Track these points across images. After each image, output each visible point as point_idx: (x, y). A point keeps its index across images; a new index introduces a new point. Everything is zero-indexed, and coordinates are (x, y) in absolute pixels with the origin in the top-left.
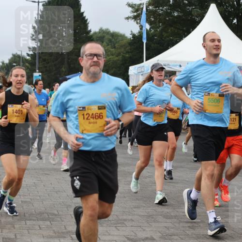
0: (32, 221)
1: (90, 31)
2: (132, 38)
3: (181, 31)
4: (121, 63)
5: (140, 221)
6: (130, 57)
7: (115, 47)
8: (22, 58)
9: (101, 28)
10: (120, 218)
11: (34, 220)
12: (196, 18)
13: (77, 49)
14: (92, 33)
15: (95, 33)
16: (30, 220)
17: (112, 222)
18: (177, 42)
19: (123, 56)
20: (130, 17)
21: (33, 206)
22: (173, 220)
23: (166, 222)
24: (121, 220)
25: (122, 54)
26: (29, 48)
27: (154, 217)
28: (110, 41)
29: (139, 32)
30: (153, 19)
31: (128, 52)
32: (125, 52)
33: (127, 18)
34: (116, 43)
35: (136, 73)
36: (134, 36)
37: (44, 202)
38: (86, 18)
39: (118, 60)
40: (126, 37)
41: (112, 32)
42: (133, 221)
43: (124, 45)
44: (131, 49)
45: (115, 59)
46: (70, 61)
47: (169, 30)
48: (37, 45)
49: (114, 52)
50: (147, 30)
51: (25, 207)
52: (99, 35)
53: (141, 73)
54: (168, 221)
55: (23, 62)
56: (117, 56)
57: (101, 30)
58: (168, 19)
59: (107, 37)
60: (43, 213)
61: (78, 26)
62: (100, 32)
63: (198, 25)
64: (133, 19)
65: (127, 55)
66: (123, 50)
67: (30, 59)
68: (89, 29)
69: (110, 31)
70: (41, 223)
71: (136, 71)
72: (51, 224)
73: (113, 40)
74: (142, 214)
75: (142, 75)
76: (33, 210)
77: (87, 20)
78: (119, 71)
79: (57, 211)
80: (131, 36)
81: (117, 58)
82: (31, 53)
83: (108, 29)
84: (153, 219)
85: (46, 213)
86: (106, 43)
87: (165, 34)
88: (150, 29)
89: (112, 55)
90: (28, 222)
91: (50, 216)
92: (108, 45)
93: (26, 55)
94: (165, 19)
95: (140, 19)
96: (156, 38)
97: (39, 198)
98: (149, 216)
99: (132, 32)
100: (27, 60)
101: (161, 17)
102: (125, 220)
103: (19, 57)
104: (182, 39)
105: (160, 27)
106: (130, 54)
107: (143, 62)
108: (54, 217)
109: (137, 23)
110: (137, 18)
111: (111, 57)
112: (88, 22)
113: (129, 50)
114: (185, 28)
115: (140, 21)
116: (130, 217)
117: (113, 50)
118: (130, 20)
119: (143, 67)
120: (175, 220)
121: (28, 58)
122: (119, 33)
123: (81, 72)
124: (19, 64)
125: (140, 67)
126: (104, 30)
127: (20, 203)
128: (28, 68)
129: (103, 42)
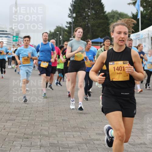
0: (69, 132)
1: (106, 12)
2: (132, 17)
5: (137, 132)
8: (63, 28)
11: (70, 132)
13: (97, 23)
14: (107, 13)
15: (109, 13)
16: (68, 131)
20: (131, 3)
21: (70, 123)
26: (67, 22)
29: (137, 13)
30: (145, 5)
33: (129, 4)
35: (135, 38)
36: (133, 15)
37: (76, 120)
38: (103, 4)
40: (129, 16)
41: (119, 12)
46: (93, 30)
48: (72, 21)
50: (141, 11)
51: (64, 123)
52: (112, 14)
53: (138, 39)
55: (63, 31)
57: (113, 11)
59: (116, 15)
60: (76, 127)
61: (98, 9)
62: (112, 13)
64: (133, 4)
67: (68, 29)
69: (118, 12)
70: (74, 133)
71: (135, 37)
72: (81, 134)
74: (139, 128)
75: (139, 40)
76: (70, 126)
79: (85, 126)
80: (132, 15)
82: (68, 25)
85: (78, 127)
86: (116, 19)
88: (143, 11)
90: (66, 133)
91: (80, 129)
96: (147, 16)
97: (73, 117)
99: (132, 12)
100: (65, 30)
101: (150, 3)
103: (60, 28)
105: (149, 9)
107: (139, 31)
108: (82, 129)
110: (135, 4)
112: (104, 6)
118: (131, 5)
119: (139, 34)
121: (66, 28)
122: (124, 13)
123: (100, 38)
124: (61, 33)
125: (137, 35)
126: (115, 11)
127: (61, 120)
128: (66, 35)
129: (114, 19)
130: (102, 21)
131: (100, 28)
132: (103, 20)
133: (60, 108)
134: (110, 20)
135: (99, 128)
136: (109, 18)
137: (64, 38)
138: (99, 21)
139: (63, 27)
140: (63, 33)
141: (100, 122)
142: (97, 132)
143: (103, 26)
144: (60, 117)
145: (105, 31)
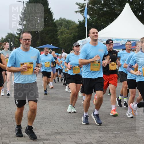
1: (54, 19)
2: (79, 24)
3: (108, 20)
4: (72, 38)
5: (84, 133)
6: (78, 35)
7: (69, 29)
8: (14, 35)
9: (61, 18)
10: (72, 131)
12: (117, 12)
13: (46, 30)
14: (55, 20)
15: (57, 21)
17: (68, 133)
18: (106, 26)
19: (74, 35)
20: (78, 11)
22: (104, 132)
23: (100, 134)
24: (73, 132)
25: (73, 33)
26: (18, 30)
27: (92, 130)
28: (66, 25)
29: (83, 20)
30: (91, 13)
31: (76, 32)
32: (75, 32)
33: (76, 12)
34: (70, 26)
36: (80, 22)
38: (52, 12)
39: (71, 37)
40: (76, 23)
41: (67, 20)
42: (80, 133)
43: (75, 28)
44: (78, 30)
45: (69, 36)
46: (42, 37)
47: (101, 19)
49: (68, 32)
50: (88, 19)
52: (60, 22)
54: (101, 133)
55: (14, 38)
56: (70, 35)
57: (61, 19)
58: (100, 12)
59: (64, 23)
61: (47, 16)
62: (60, 20)
63: (118, 16)
64: (80, 12)
65: (76, 34)
66: (73, 31)
67: (18, 36)
68: (53, 18)
69: (66, 20)
71: (82, 43)
73: (68, 25)
74: (85, 129)
77: (52, 13)
78: (71, 43)
80: (79, 22)
81: (70, 36)
82: (19, 32)
83: (64, 18)
84: (92, 132)
86: (64, 26)
87: (99, 22)
88: (90, 18)
89: (67, 34)
92: (65, 28)
93: (16, 34)
94: (99, 12)
95: (84, 13)
96: (93, 23)
98: (90, 130)
99: (79, 20)
100: (16, 37)
101: (96, 11)
102: (75, 132)
103: (12, 35)
104: (109, 24)
105: (95, 17)
106: (78, 33)
107: (85, 38)
109: (82, 15)
110: (82, 12)
111: (66, 35)
112: (53, 14)
113: (78, 31)
114: (110, 18)
115: (84, 14)
116: (78, 131)
117: (68, 31)
118: (78, 13)
119: (86, 41)
120: (105, 132)
121: (17, 35)
122: (71, 21)
123: (49, 44)
124: (12, 39)
125: (84, 41)
126: (62, 19)
127: (13, 122)
128: (17, 41)
129: (62, 26)
130: (50, 28)
131: (49, 35)
132: (52, 27)
133: (12, 110)
134: (58, 27)
135: (48, 128)
136: (57, 26)
137: (15, 44)
138: (48, 28)
139: (14, 33)
140: (14, 40)
141: (49, 123)
142: (46, 132)
143: (51, 33)
144: (12, 118)
145: (54, 37)
